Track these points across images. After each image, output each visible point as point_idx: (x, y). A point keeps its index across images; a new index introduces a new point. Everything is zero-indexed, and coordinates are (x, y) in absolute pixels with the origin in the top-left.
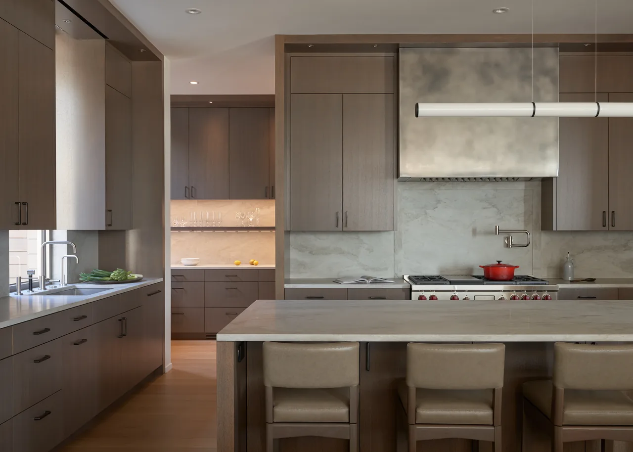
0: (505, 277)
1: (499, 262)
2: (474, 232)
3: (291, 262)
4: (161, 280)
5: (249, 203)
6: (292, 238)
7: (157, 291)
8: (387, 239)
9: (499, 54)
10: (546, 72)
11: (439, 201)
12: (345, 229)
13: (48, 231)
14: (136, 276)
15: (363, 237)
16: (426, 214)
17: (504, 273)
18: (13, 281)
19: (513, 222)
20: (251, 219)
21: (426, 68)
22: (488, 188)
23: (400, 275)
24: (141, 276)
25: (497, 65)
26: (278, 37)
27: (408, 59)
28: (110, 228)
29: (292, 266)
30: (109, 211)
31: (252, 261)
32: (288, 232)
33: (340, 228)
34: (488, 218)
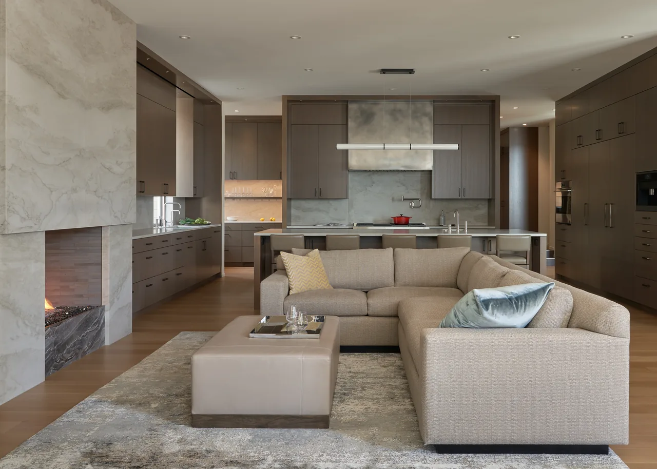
0: (404, 223)
1: (401, 215)
2: (393, 200)
3: (292, 216)
4: (220, 225)
5: (270, 182)
6: (293, 203)
7: (218, 231)
8: (345, 203)
9: (401, 105)
10: (426, 114)
11: (374, 183)
12: (320, 197)
13: (163, 197)
14: (208, 222)
15: (331, 202)
16: (366, 189)
17: (403, 220)
18: (155, 222)
19: (414, 194)
20: (271, 192)
21: (363, 112)
22: (401, 175)
23: (352, 223)
24: (210, 222)
25: (400, 111)
26: (284, 96)
27: (353, 107)
28: (195, 196)
29: (292, 218)
30: (195, 187)
31: (271, 218)
32: (289, 199)
33: (317, 197)
34: (401, 192)
